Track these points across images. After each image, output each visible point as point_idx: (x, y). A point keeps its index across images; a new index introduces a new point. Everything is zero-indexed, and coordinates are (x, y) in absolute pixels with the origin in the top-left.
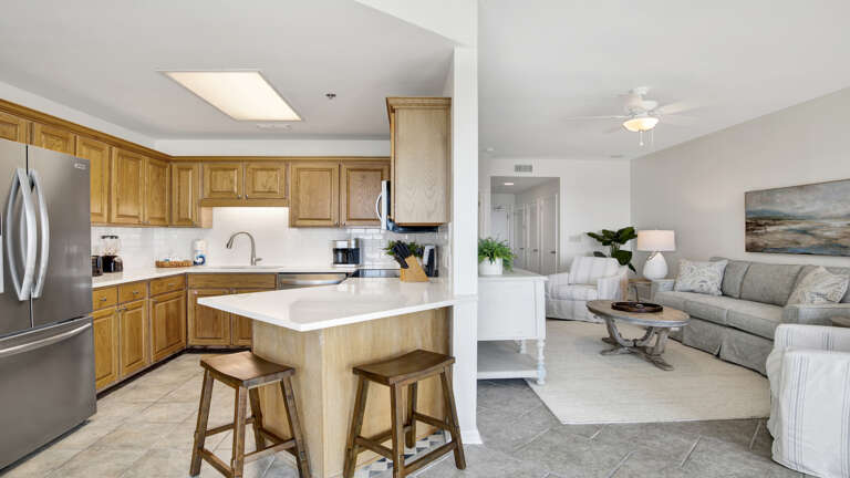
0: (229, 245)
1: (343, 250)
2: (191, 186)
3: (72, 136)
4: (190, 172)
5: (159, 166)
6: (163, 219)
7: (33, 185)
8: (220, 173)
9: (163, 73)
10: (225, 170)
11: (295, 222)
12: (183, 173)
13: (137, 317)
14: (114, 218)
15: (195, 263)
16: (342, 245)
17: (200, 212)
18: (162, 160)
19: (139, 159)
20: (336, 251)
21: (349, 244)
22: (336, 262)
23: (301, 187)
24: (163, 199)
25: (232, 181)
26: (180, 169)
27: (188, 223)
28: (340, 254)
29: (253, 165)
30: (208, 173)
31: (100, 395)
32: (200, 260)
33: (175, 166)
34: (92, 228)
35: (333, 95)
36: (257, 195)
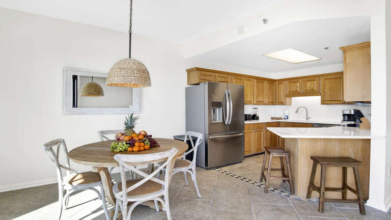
0: (297, 112)
1: (348, 115)
2: (282, 90)
3: (242, 78)
4: (282, 85)
5: (271, 84)
6: (273, 102)
7: (229, 95)
8: (292, 84)
9: (263, 55)
10: (295, 82)
11: (323, 102)
12: (280, 85)
13: (260, 134)
14: (255, 103)
15: (285, 118)
16: (347, 112)
17: (286, 100)
18: (272, 82)
19: (263, 82)
20: (344, 115)
21: (350, 112)
22: (344, 120)
23: (326, 87)
24: (273, 95)
25: (297, 87)
26: (279, 84)
27: (282, 103)
28: (346, 117)
29: (305, 80)
30: (288, 84)
31: (245, 157)
32: (286, 117)
33: (277, 83)
34: (245, 106)
35: (327, 48)
36: (307, 91)
